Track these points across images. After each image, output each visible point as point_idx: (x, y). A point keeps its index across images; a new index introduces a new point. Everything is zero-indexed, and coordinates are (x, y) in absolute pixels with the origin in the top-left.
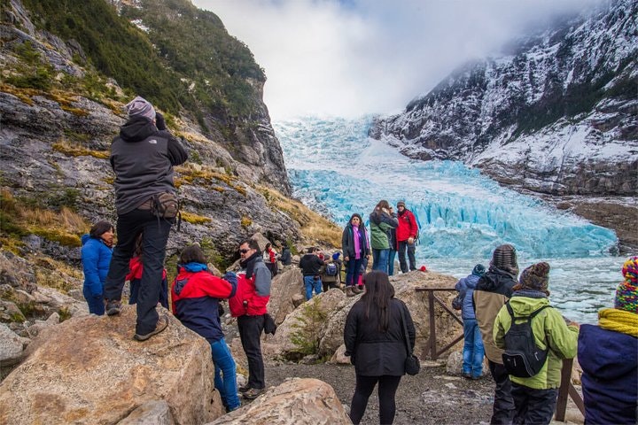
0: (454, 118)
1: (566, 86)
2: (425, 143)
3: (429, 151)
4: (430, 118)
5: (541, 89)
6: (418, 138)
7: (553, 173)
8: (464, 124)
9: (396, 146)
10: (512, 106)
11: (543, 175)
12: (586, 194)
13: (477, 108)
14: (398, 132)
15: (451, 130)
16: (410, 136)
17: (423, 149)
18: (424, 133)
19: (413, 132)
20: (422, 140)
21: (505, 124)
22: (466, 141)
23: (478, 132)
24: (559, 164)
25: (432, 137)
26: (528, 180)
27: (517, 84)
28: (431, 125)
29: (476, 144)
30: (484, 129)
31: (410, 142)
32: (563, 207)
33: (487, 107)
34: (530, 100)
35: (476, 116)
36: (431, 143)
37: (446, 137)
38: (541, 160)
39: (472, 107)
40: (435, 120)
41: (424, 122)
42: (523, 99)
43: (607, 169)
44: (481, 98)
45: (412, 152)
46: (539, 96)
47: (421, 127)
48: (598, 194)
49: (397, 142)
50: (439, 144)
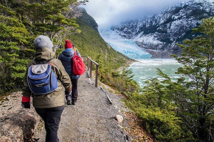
0: (131, 28)
1: (153, 25)
2: (125, 32)
3: (125, 35)
4: (126, 27)
5: (149, 24)
6: (123, 31)
7: (146, 45)
8: (133, 29)
9: (118, 33)
10: (143, 27)
11: (145, 45)
12: (151, 49)
13: (136, 26)
14: (118, 29)
15: (130, 30)
16: (121, 30)
17: (124, 34)
18: (125, 30)
19: (122, 29)
20: (124, 32)
21: (141, 31)
22: (134, 33)
23: (136, 31)
24: (148, 43)
25: (126, 31)
26: (143, 46)
27: (145, 22)
28: (126, 28)
29: (136, 34)
30: (137, 31)
31: (121, 32)
32: (147, 51)
33: (138, 26)
34: (147, 26)
35: (136, 28)
36: (126, 33)
37: (129, 32)
38: (145, 42)
39: (135, 25)
40: (127, 27)
41: (124, 27)
42: (145, 26)
43: (154, 45)
44: (137, 24)
45: (122, 34)
46: (148, 25)
47: (124, 28)
48: (152, 49)
49: (118, 31)
50: (128, 33)
